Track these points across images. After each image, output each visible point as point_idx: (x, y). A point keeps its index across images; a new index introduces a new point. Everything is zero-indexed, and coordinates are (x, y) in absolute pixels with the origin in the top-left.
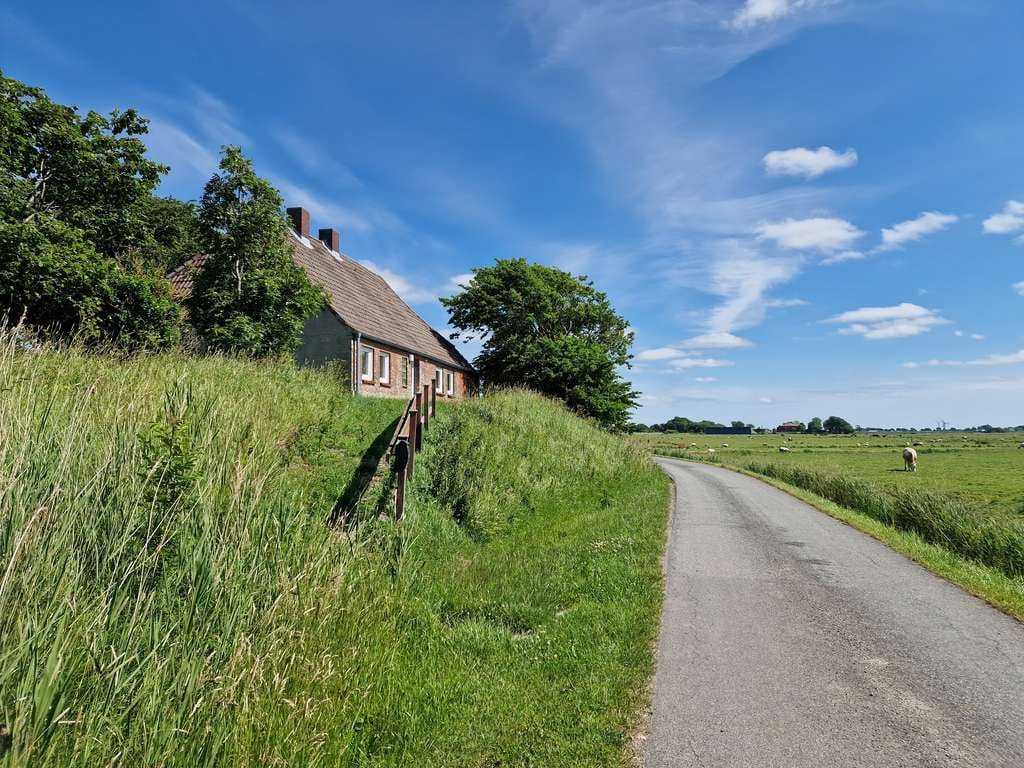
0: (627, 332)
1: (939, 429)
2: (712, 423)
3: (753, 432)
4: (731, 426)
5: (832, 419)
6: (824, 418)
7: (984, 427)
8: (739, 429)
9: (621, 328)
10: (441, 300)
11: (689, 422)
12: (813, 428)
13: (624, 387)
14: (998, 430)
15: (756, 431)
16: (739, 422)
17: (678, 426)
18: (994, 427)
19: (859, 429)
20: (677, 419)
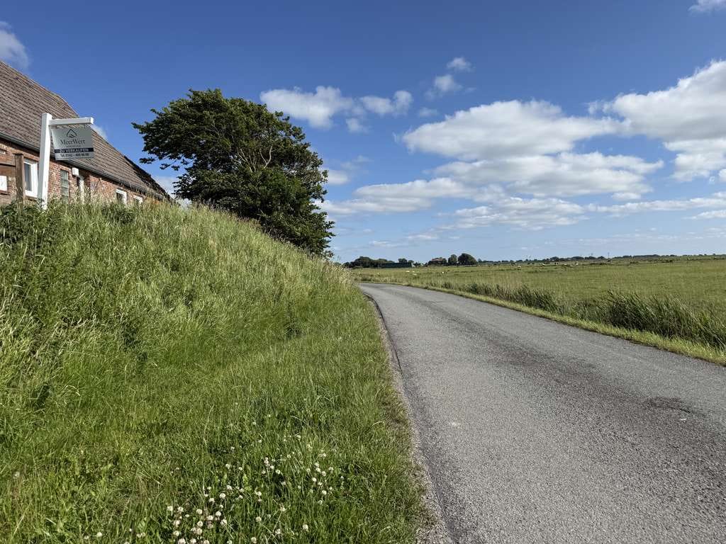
0: (321, 169)
1: (527, 260)
2: (386, 260)
3: (413, 266)
4: (398, 262)
5: (463, 255)
6: (458, 255)
7: (554, 258)
8: (404, 264)
9: (316, 165)
10: (136, 126)
11: (370, 260)
12: (451, 262)
13: (321, 217)
14: (562, 260)
15: (415, 265)
16: (404, 259)
17: (362, 263)
18: (560, 258)
19: (480, 261)
20: (362, 258)
